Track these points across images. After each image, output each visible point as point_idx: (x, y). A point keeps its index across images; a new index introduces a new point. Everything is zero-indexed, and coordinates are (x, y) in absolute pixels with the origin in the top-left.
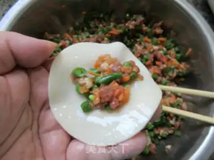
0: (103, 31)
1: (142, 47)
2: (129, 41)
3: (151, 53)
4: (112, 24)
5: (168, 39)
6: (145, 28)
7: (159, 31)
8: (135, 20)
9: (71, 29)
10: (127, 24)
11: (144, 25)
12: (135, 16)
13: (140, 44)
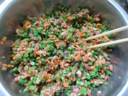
0: (63, 17)
1: (87, 28)
2: (78, 25)
3: (92, 32)
4: (69, 14)
5: (103, 25)
6: (89, 17)
7: (98, 19)
8: (83, 12)
9: (44, 15)
10: (78, 14)
11: (88, 15)
12: (83, 10)
13: (85, 26)
